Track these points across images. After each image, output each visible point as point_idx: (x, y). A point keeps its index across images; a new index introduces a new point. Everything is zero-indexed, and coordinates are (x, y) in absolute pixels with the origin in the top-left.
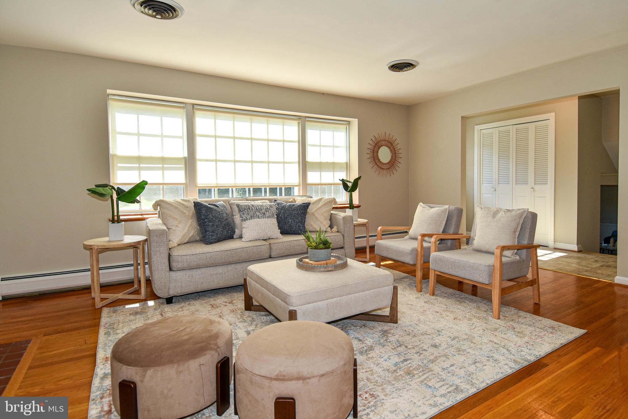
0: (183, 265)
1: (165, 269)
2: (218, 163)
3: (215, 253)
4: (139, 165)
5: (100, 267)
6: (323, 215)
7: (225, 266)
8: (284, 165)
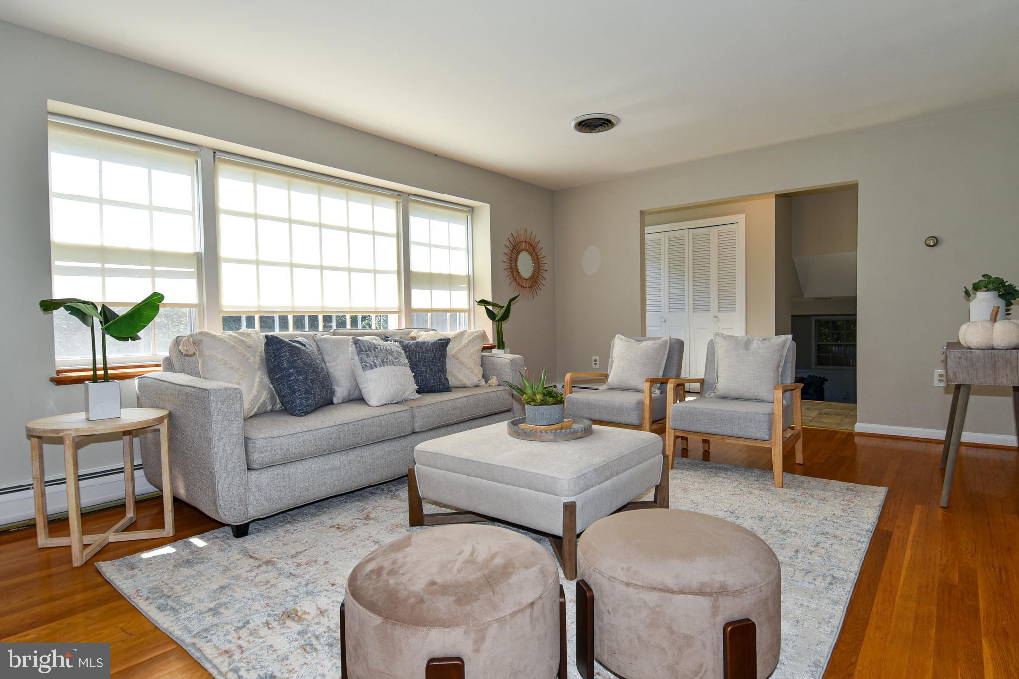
0: (274, 457)
1: (240, 466)
2: (261, 267)
3: (329, 429)
4: (103, 265)
5: (80, 474)
6: (471, 357)
7: (344, 453)
8: (375, 275)
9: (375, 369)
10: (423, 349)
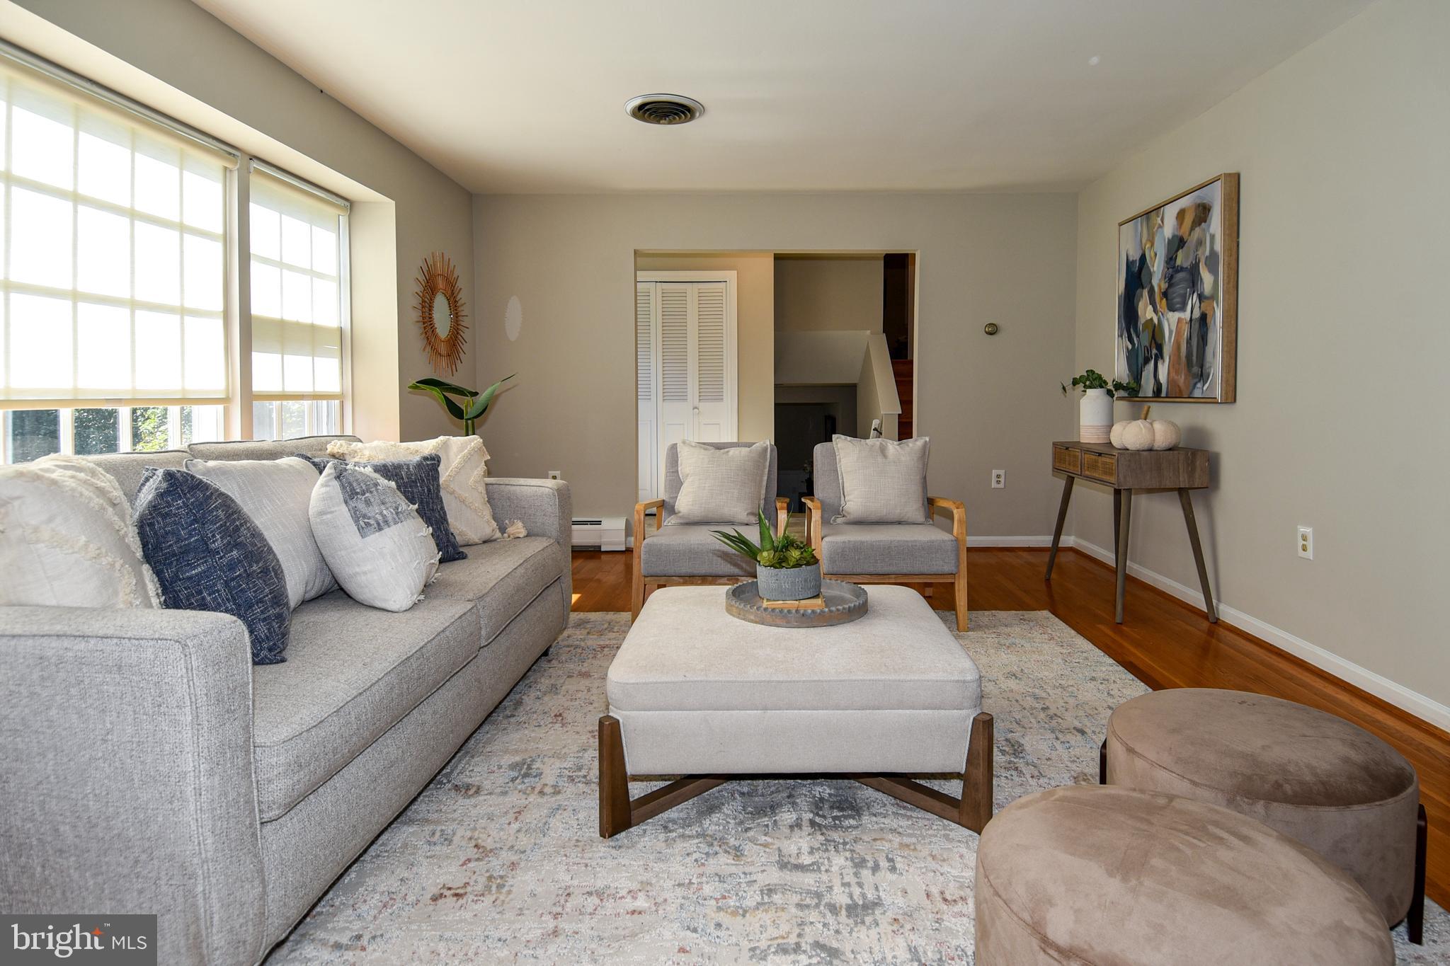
8: (182, 319)
9: (387, 530)
10: (403, 478)
